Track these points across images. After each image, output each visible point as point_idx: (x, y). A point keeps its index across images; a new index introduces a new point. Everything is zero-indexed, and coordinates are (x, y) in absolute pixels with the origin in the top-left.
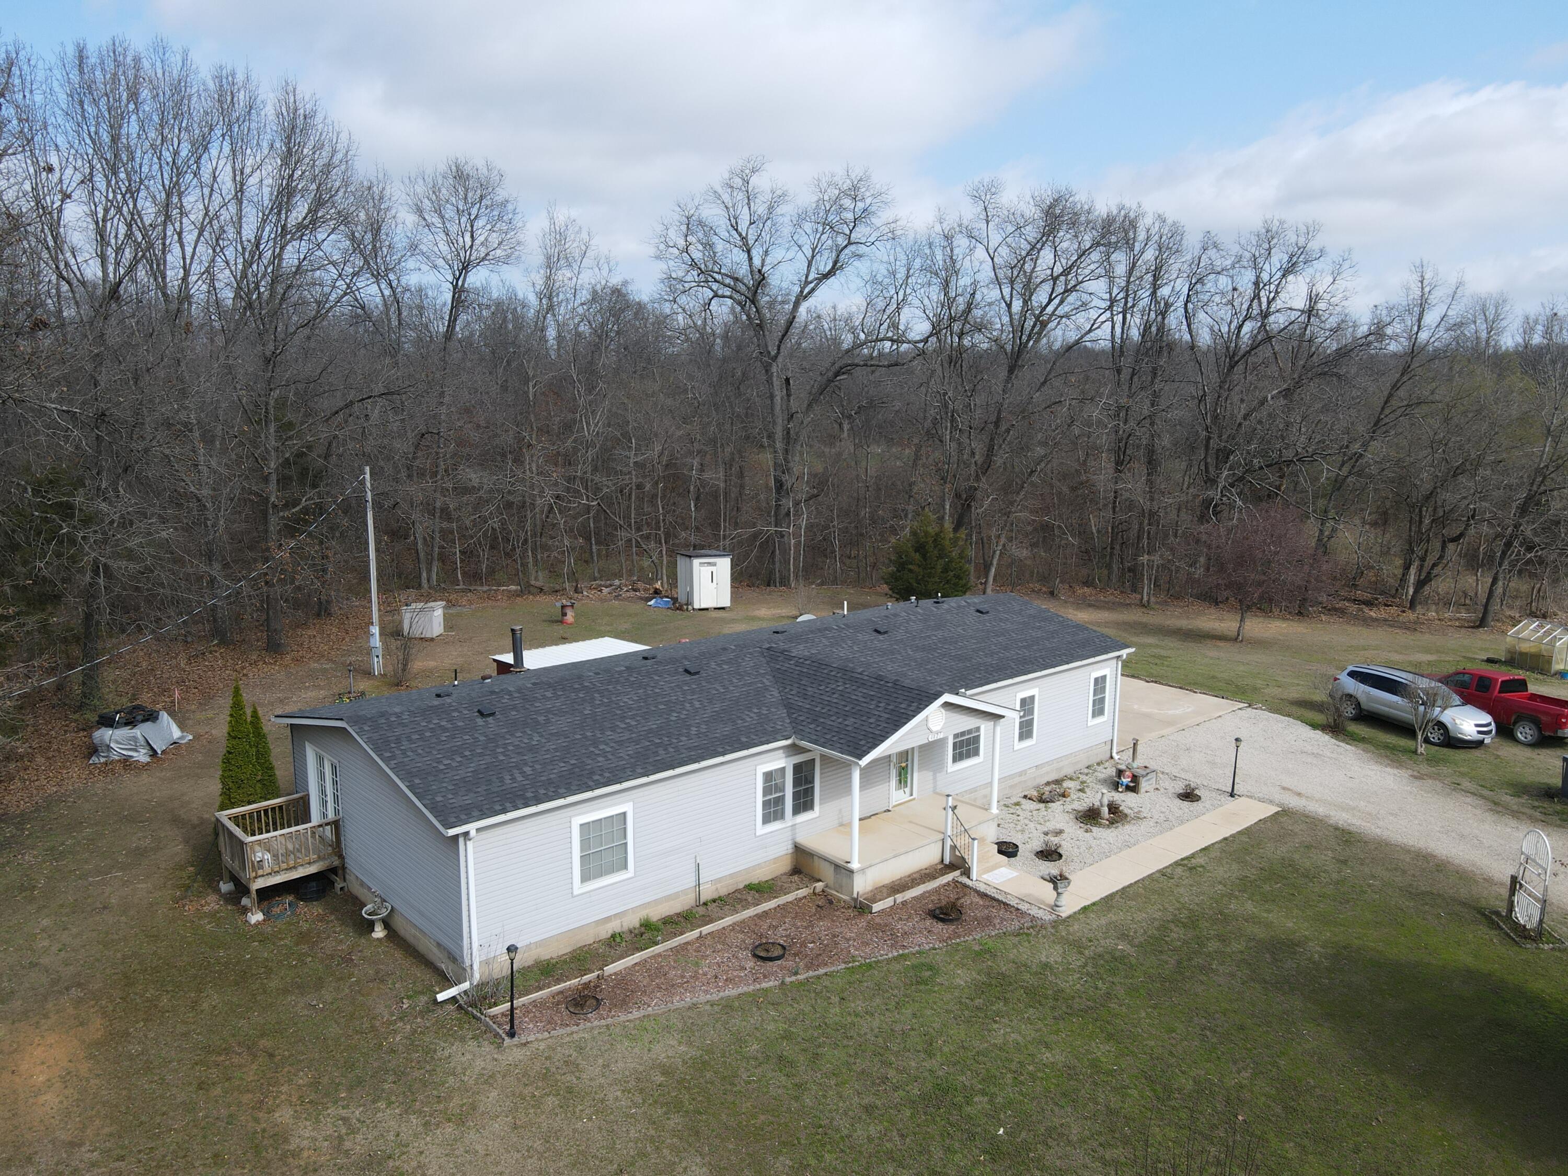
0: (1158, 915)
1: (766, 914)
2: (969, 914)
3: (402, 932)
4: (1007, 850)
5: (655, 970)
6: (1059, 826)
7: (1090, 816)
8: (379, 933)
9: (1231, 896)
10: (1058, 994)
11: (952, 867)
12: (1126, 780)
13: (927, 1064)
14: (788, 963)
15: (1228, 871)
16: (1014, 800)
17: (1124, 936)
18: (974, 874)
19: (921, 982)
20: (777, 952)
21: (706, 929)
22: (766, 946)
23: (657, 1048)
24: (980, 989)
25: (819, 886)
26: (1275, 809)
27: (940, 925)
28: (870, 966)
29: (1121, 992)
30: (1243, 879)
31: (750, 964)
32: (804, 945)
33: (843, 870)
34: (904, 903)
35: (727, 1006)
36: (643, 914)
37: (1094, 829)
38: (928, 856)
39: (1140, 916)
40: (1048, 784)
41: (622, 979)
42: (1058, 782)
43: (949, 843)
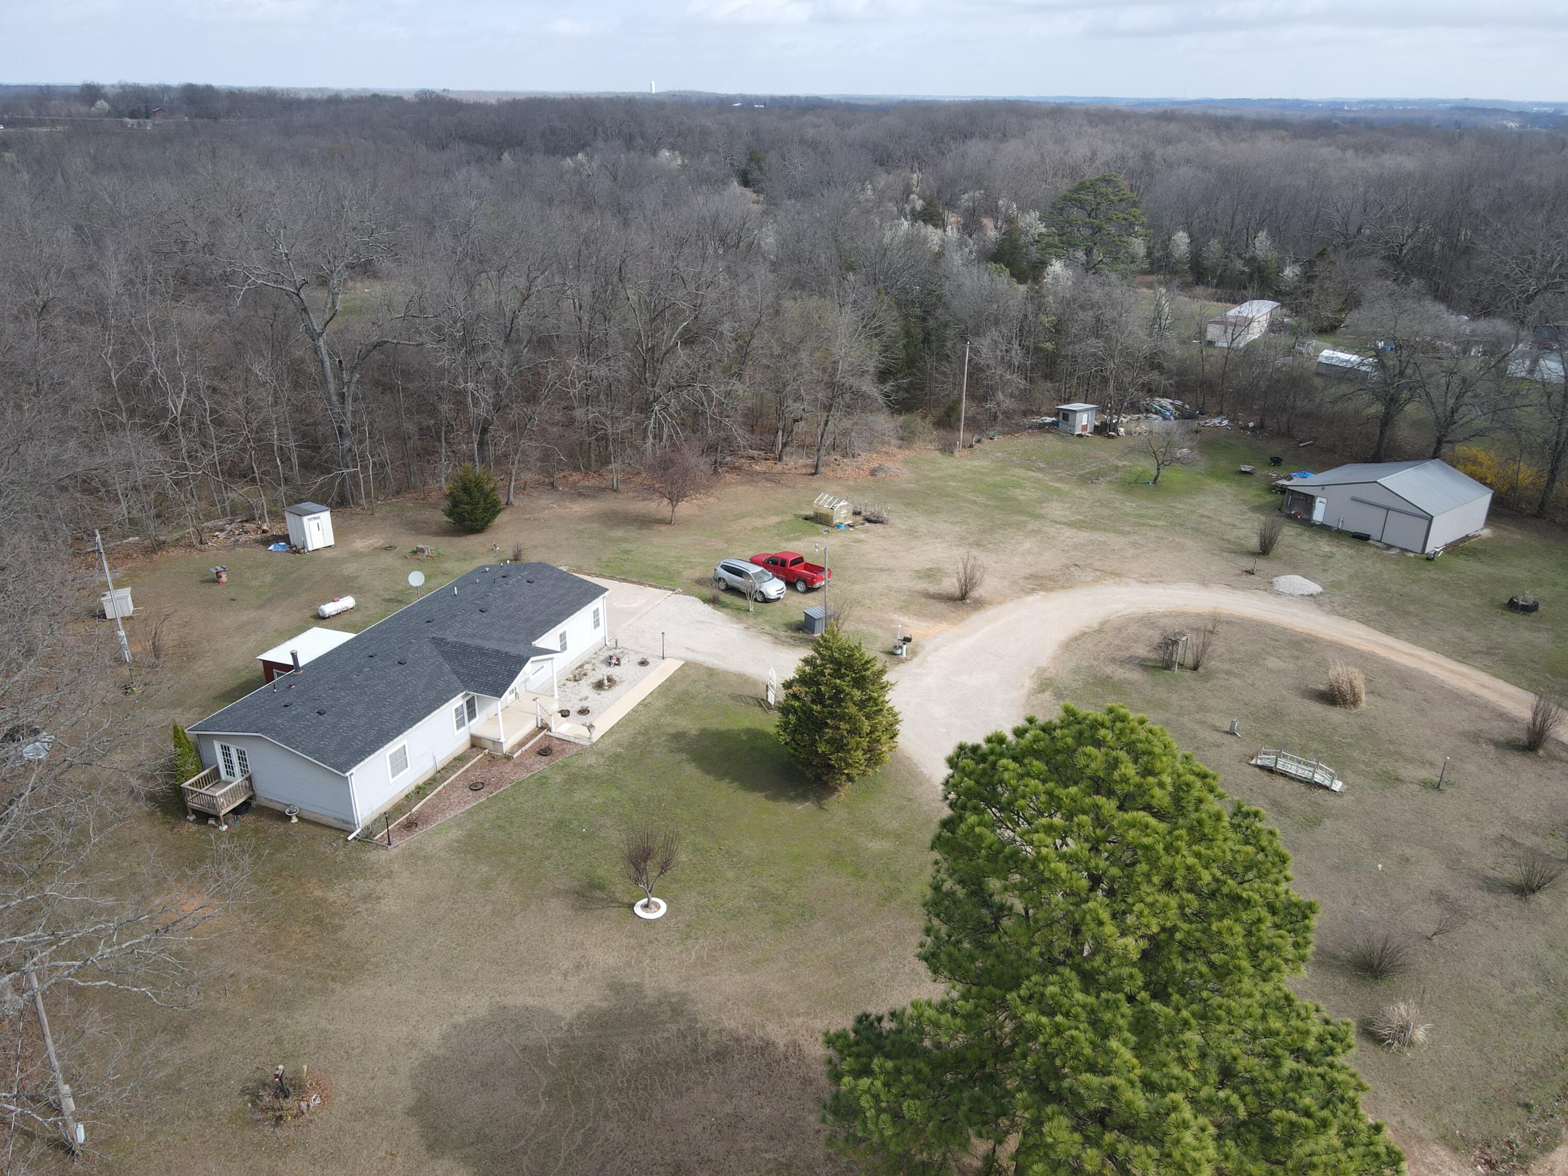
0: (632, 732)
1: (467, 771)
2: (555, 749)
3: (307, 817)
4: (565, 714)
5: (432, 806)
6: (586, 694)
7: (599, 685)
8: (295, 820)
9: (662, 715)
10: (597, 777)
11: (542, 728)
12: (614, 661)
13: (554, 814)
14: (486, 789)
15: (659, 704)
16: (563, 682)
17: (619, 745)
18: (553, 730)
19: (543, 784)
20: (481, 786)
21: (445, 783)
22: (475, 785)
23: (450, 835)
24: (566, 781)
25: (487, 751)
26: (682, 663)
27: (544, 758)
28: (520, 783)
29: (620, 769)
30: (667, 705)
31: (471, 793)
32: (490, 780)
33: (497, 743)
34: (526, 751)
35: (469, 812)
36: (416, 784)
37: (602, 692)
38: (530, 726)
39: (625, 734)
40: (577, 668)
41: (420, 812)
42: (581, 666)
43: (539, 718)
